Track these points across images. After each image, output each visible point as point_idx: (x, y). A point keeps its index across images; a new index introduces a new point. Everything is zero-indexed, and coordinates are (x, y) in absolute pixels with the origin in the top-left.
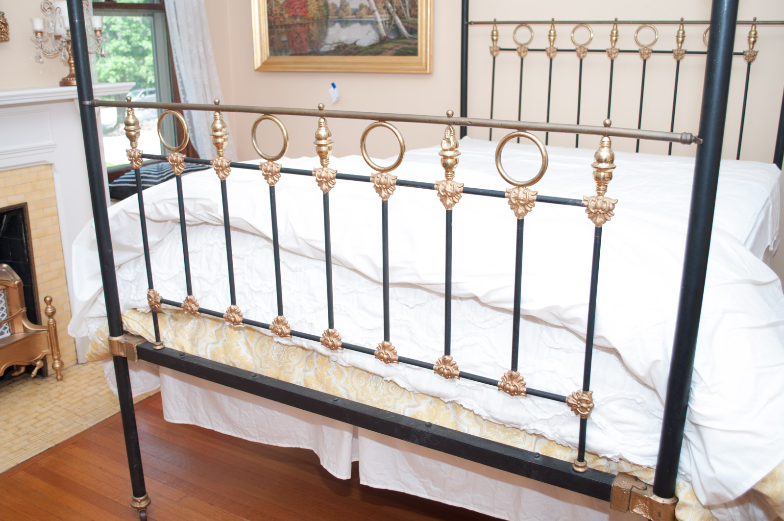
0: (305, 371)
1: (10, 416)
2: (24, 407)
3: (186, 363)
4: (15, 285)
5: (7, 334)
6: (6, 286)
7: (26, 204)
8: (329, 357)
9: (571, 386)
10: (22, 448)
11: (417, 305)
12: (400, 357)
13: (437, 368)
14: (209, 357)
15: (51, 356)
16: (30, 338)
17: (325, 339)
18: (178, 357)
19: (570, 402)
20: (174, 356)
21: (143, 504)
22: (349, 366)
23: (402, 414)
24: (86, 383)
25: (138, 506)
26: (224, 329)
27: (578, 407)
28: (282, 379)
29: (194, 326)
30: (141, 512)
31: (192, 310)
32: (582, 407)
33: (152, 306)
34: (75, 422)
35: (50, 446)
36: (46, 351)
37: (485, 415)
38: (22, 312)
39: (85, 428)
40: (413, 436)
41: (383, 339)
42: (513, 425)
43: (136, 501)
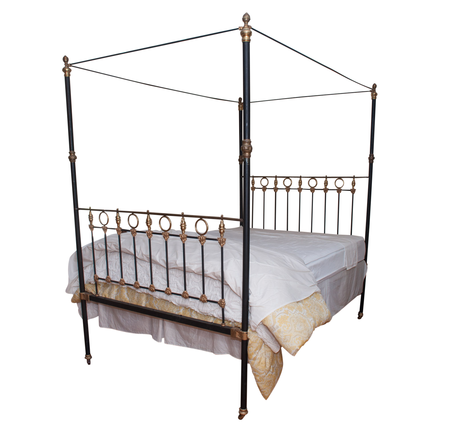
0: (146, 302)
3: (106, 300)
8: (153, 296)
9: (219, 298)
12: (172, 293)
13: (183, 295)
14: (114, 299)
17: (150, 288)
18: (103, 298)
19: (218, 303)
22: (159, 298)
28: (139, 305)
29: (110, 289)
30: (89, 361)
31: (109, 281)
32: (222, 304)
33: (95, 281)
40: (176, 319)
41: (167, 287)
42: (206, 314)
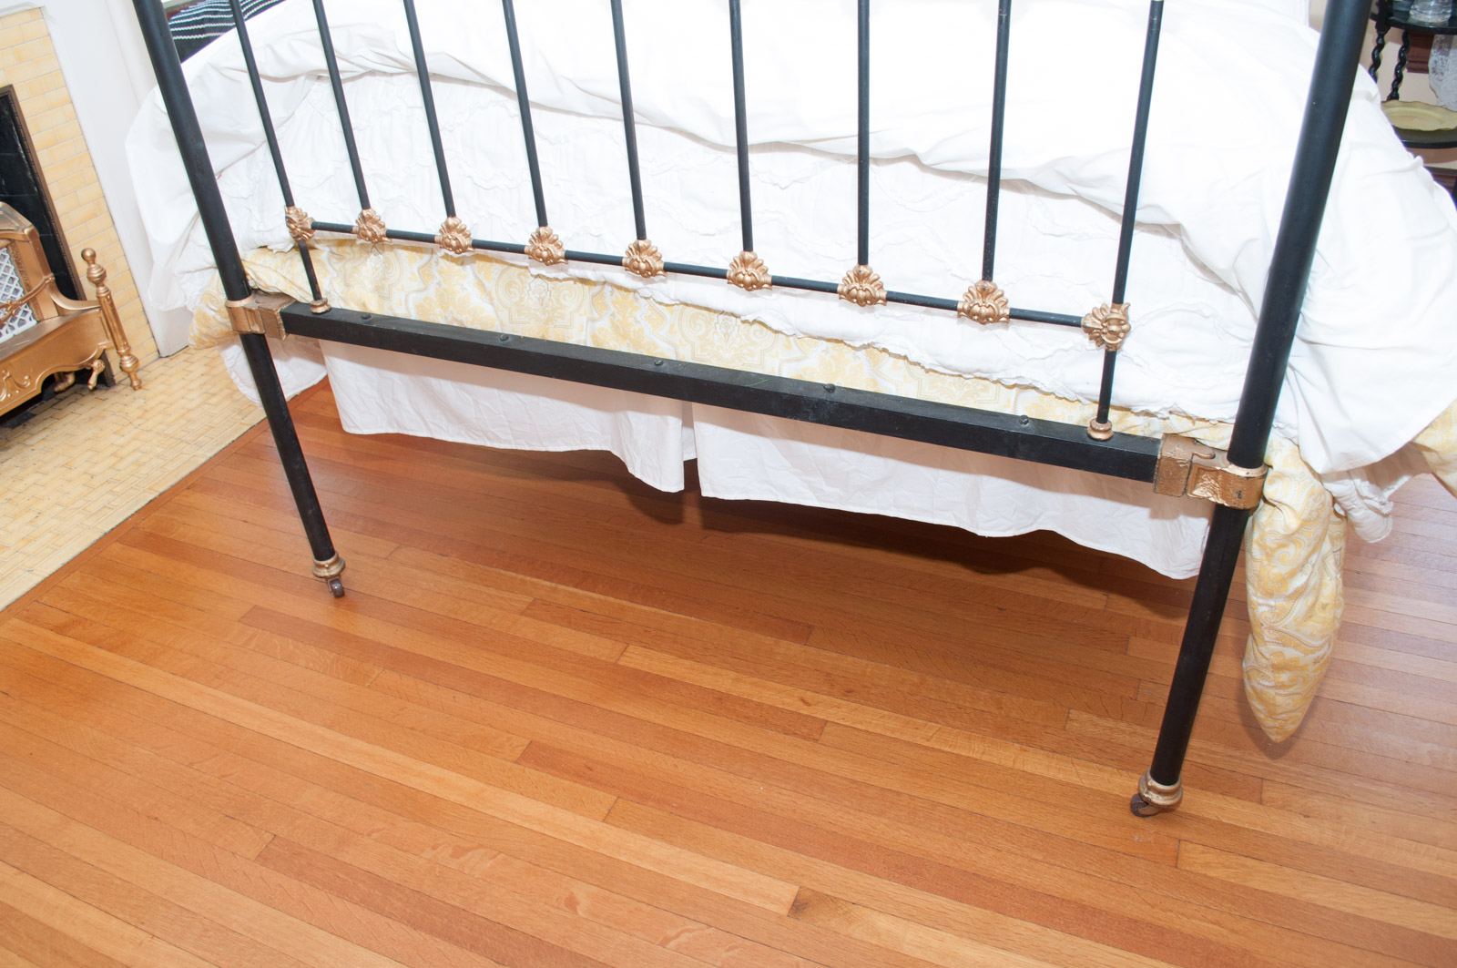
0: (593, 320)
1: (70, 457)
2: (89, 439)
3: (377, 330)
4: (24, 236)
5: (31, 324)
6: (10, 240)
7: (11, 86)
8: (635, 291)
10: (104, 507)
11: (795, 181)
12: (773, 277)
13: (845, 290)
14: (414, 315)
15: (115, 351)
16: (71, 326)
17: (633, 260)
18: (360, 321)
19: (1089, 324)
20: (352, 320)
21: (334, 570)
22: (674, 303)
23: (776, 374)
24: (183, 388)
25: (327, 574)
26: (434, 264)
27: (1104, 333)
29: (378, 266)
30: (332, 582)
31: (374, 235)
32: (1111, 332)
33: (296, 237)
34: (182, 453)
35: (151, 497)
36: (104, 343)
37: (928, 362)
38: (48, 281)
39: (202, 460)
40: (805, 409)
41: (742, 249)
42: (978, 374)
43: (323, 566)
